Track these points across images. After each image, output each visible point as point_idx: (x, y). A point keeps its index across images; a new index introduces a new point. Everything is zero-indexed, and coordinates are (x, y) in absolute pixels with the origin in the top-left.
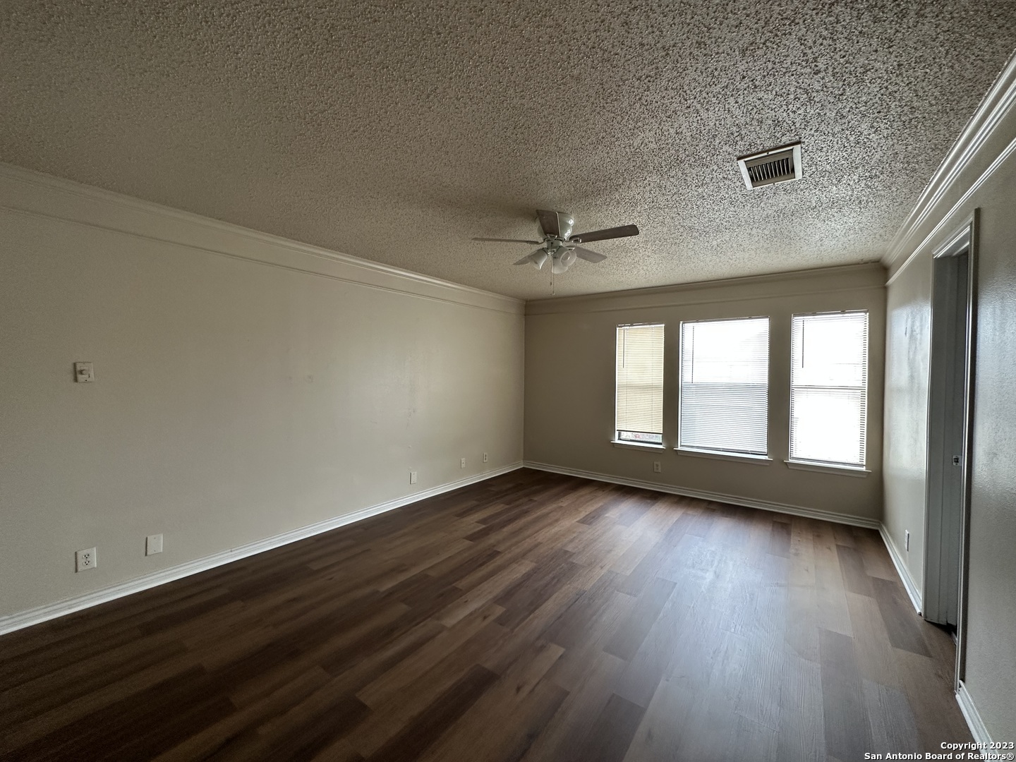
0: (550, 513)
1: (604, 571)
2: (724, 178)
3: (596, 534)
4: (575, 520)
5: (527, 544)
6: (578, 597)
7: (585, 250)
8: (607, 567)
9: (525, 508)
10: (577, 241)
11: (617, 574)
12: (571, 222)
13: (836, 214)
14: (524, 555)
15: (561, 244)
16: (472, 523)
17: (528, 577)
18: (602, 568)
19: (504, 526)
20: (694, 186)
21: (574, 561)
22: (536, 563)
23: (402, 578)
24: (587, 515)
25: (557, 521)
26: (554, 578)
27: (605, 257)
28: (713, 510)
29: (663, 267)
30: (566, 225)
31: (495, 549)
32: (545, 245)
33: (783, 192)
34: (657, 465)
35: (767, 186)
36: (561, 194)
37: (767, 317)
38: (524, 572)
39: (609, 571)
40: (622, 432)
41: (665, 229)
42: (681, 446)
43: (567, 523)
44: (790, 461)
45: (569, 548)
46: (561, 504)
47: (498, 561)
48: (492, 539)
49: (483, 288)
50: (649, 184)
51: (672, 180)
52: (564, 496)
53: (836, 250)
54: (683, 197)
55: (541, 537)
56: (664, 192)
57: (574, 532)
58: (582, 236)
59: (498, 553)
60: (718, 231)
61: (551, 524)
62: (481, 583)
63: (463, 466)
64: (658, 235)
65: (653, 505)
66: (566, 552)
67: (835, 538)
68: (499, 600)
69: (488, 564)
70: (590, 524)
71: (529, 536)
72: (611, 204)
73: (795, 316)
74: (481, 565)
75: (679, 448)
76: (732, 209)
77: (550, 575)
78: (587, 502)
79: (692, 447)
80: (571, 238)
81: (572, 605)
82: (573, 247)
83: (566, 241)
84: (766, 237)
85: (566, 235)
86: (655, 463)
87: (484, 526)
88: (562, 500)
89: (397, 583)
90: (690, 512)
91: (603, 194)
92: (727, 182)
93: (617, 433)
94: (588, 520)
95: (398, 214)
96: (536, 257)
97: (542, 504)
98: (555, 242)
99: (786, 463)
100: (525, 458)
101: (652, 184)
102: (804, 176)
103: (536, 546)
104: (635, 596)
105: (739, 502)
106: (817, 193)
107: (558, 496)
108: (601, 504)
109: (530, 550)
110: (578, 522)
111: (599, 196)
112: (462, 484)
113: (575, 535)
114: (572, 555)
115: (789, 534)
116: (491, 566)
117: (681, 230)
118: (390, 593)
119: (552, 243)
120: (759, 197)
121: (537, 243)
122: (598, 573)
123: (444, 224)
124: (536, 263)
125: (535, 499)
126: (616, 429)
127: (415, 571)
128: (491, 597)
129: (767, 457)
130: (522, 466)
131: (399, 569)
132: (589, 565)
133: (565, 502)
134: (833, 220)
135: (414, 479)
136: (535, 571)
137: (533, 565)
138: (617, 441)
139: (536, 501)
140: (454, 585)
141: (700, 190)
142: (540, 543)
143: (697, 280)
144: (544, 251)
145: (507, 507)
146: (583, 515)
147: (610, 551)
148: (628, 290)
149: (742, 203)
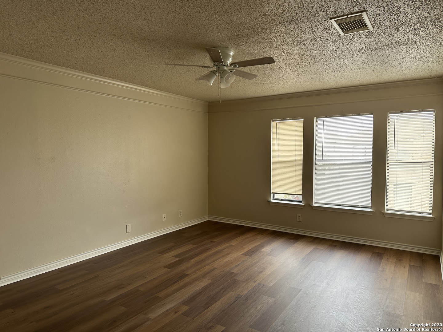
0: (224, 249)
1: (256, 283)
2: (325, 28)
3: (254, 261)
4: (241, 253)
5: (208, 268)
6: (237, 299)
7: (242, 72)
8: (258, 282)
9: (207, 246)
10: (235, 66)
11: (264, 285)
12: (232, 53)
13: (403, 49)
14: (204, 276)
15: (225, 68)
16: (170, 257)
17: (206, 288)
18: (254, 282)
19: (192, 259)
20: (307, 33)
21: (237, 279)
22: (211, 280)
23: (121, 292)
24: (249, 250)
25: (228, 254)
26: (222, 289)
27: (256, 76)
28: (335, 246)
29: (300, 80)
30: (228, 56)
31: (185, 273)
32: (214, 69)
33: (365, 37)
34: (299, 217)
35: (354, 33)
36: (223, 36)
37: (372, 114)
38: (203, 286)
39: (259, 284)
40: (276, 194)
41: (296, 57)
42: (315, 203)
43: (234, 255)
44: (386, 211)
45: (234, 271)
46: (231, 244)
47: (186, 280)
48: (183, 267)
49: (177, 93)
50: (279, 32)
51: (292, 29)
52: (235, 238)
53: (411, 70)
54: (302, 39)
55: (216, 264)
56: (289, 36)
57: (239, 261)
58: (238, 63)
59: (187, 275)
60: (331, 58)
61: (223, 256)
62: (174, 293)
63: (165, 219)
64: (292, 61)
65: (295, 243)
66: (232, 273)
67: (410, 261)
68: (185, 303)
69: (180, 282)
70: (250, 256)
71: (208, 264)
72: (257, 42)
73: (390, 113)
74: (175, 283)
75: (314, 205)
76: (336, 46)
77: (220, 287)
78: (250, 242)
79: (322, 204)
80: (231, 64)
81: (233, 304)
82: (234, 70)
83: (229, 67)
84: (363, 62)
85: (228, 62)
86: (298, 215)
87: (178, 259)
88: (233, 241)
89: (117, 295)
90: (319, 247)
91: (250, 36)
92: (327, 31)
93: (272, 195)
94: (250, 253)
95: (113, 46)
96: (208, 77)
97: (219, 244)
98: (221, 67)
99: (383, 213)
100: (210, 214)
101: (280, 32)
102: (374, 28)
103: (213, 270)
104: (274, 298)
105: (353, 240)
106: (386, 37)
107: (230, 239)
108: (259, 243)
109: (208, 273)
110: (242, 254)
111: (248, 38)
112: (164, 232)
113: (239, 263)
114: (236, 275)
115: (381, 259)
116: (181, 283)
117: (307, 57)
118: (113, 301)
119: (219, 68)
120: (351, 39)
121: (209, 67)
122: (252, 285)
123: (145, 53)
124: (209, 81)
125: (215, 241)
126: (271, 192)
127: (130, 288)
128: (180, 301)
129: (371, 209)
130: (208, 220)
131: (119, 287)
132: (246, 280)
133: (235, 242)
134: (402, 52)
135: (129, 229)
136: (210, 285)
137: (210, 281)
138: (272, 200)
139: (216, 242)
140: (156, 295)
141: (312, 35)
142: (215, 268)
143: (326, 88)
144: (213, 73)
145: (195, 246)
146: (246, 250)
147: (261, 272)
148: (279, 95)
149: (341, 42)
